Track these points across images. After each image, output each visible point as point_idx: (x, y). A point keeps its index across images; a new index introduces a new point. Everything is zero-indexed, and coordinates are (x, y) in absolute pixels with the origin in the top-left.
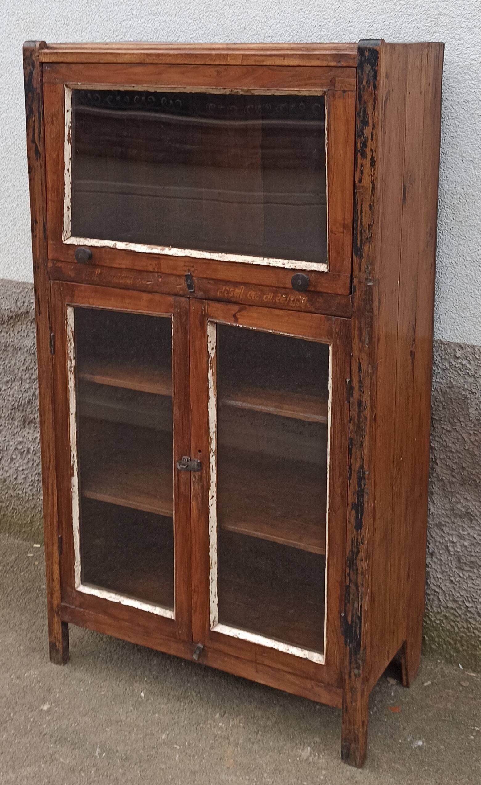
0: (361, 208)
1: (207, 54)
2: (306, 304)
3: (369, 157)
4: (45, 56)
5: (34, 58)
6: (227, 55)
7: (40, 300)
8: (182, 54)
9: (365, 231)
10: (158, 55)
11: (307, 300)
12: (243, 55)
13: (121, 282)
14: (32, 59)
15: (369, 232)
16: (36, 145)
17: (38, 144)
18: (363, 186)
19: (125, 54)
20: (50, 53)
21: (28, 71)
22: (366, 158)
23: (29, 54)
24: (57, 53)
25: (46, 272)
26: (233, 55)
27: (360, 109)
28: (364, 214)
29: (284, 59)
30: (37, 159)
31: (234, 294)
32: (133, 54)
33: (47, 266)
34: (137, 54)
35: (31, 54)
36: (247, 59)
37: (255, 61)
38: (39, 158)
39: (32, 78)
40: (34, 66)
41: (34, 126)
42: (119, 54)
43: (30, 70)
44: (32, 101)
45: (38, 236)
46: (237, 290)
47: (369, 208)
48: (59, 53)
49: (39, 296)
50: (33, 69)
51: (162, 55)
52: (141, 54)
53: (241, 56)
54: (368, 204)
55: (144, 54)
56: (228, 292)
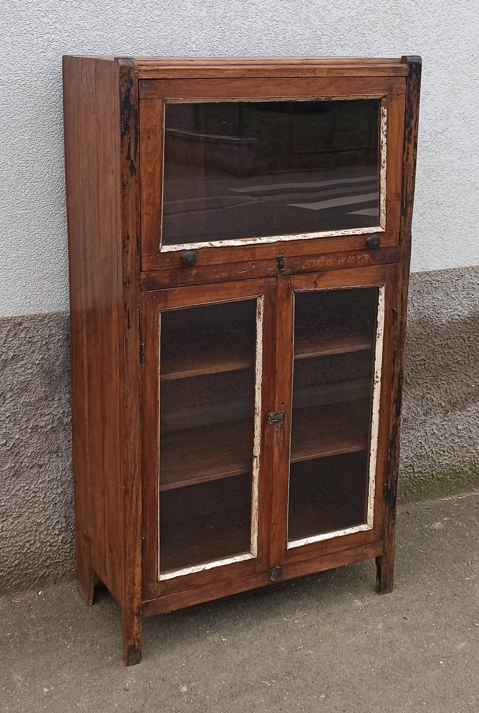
0: (407, 180)
1: (299, 69)
2: (368, 260)
3: (413, 142)
4: (145, 73)
5: (132, 75)
6: (316, 69)
7: (130, 314)
8: (278, 69)
9: (409, 197)
10: (257, 70)
11: (370, 257)
12: (328, 69)
13: (216, 277)
14: (130, 76)
15: (411, 197)
16: (132, 161)
17: (133, 160)
18: (408, 164)
19: (227, 70)
20: (151, 70)
21: (124, 89)
22: (411, 143)
23: (127, 71)
24: (157, 70)
25: (138, 285)
26: (321, 69)
27: (409, 107)
28: (408, 184)
29: (358, 72)
30: (132, 175)
31: (316, 264)
32: (235, 70)
33: (139, 279)
34: (238, 70)
35: (129, 72)
36: (331, 72)
37: (338, 74)
38: (134, 173)
39: (129, 95)
40: (131, 83)
41: (130, 143)
42: (221, 70)
43: (127, 87)
44: (128, 119)
45: (130, 252)
46: (319, 261)
47: (411, 179)
48: (160, 69)
49: (129, 310)
50: (131, 87)
51: (262, 70)
52: (242, 69)
53: (326, 70)
54: (411, 176)
55: (245, 69)
56: (312, 264)
